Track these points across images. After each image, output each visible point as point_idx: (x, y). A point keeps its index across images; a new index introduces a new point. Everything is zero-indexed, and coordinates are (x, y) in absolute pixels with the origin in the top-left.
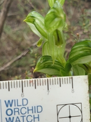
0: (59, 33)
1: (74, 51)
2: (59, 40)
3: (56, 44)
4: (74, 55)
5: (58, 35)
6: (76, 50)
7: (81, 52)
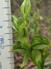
0: (25, 30)
1: (34, 41)
2: (25, 35)
3: (23, 37)
4: (34, 44)
5: (24, 31)
6: (35, 41)
7: (38, 42)
